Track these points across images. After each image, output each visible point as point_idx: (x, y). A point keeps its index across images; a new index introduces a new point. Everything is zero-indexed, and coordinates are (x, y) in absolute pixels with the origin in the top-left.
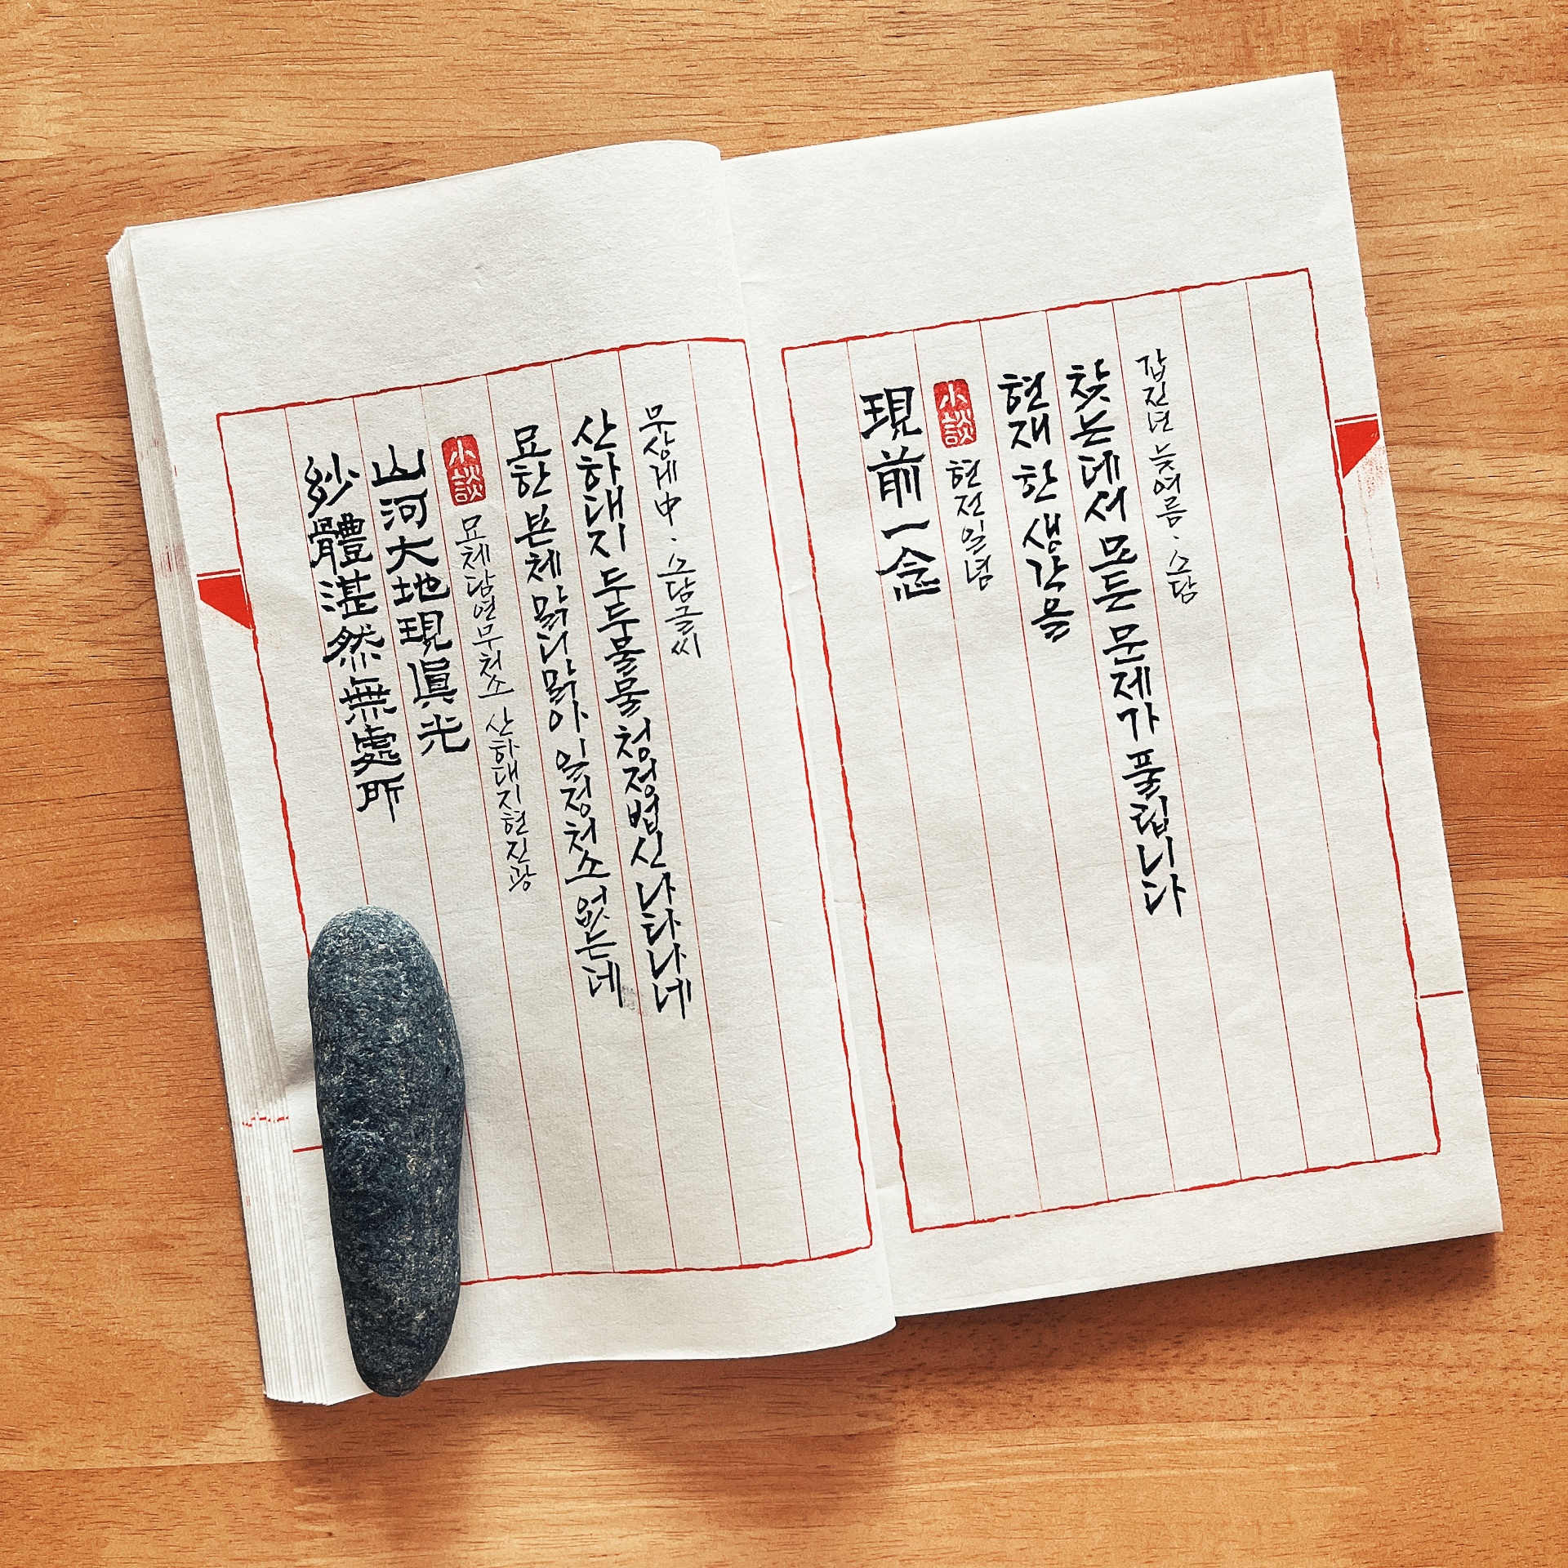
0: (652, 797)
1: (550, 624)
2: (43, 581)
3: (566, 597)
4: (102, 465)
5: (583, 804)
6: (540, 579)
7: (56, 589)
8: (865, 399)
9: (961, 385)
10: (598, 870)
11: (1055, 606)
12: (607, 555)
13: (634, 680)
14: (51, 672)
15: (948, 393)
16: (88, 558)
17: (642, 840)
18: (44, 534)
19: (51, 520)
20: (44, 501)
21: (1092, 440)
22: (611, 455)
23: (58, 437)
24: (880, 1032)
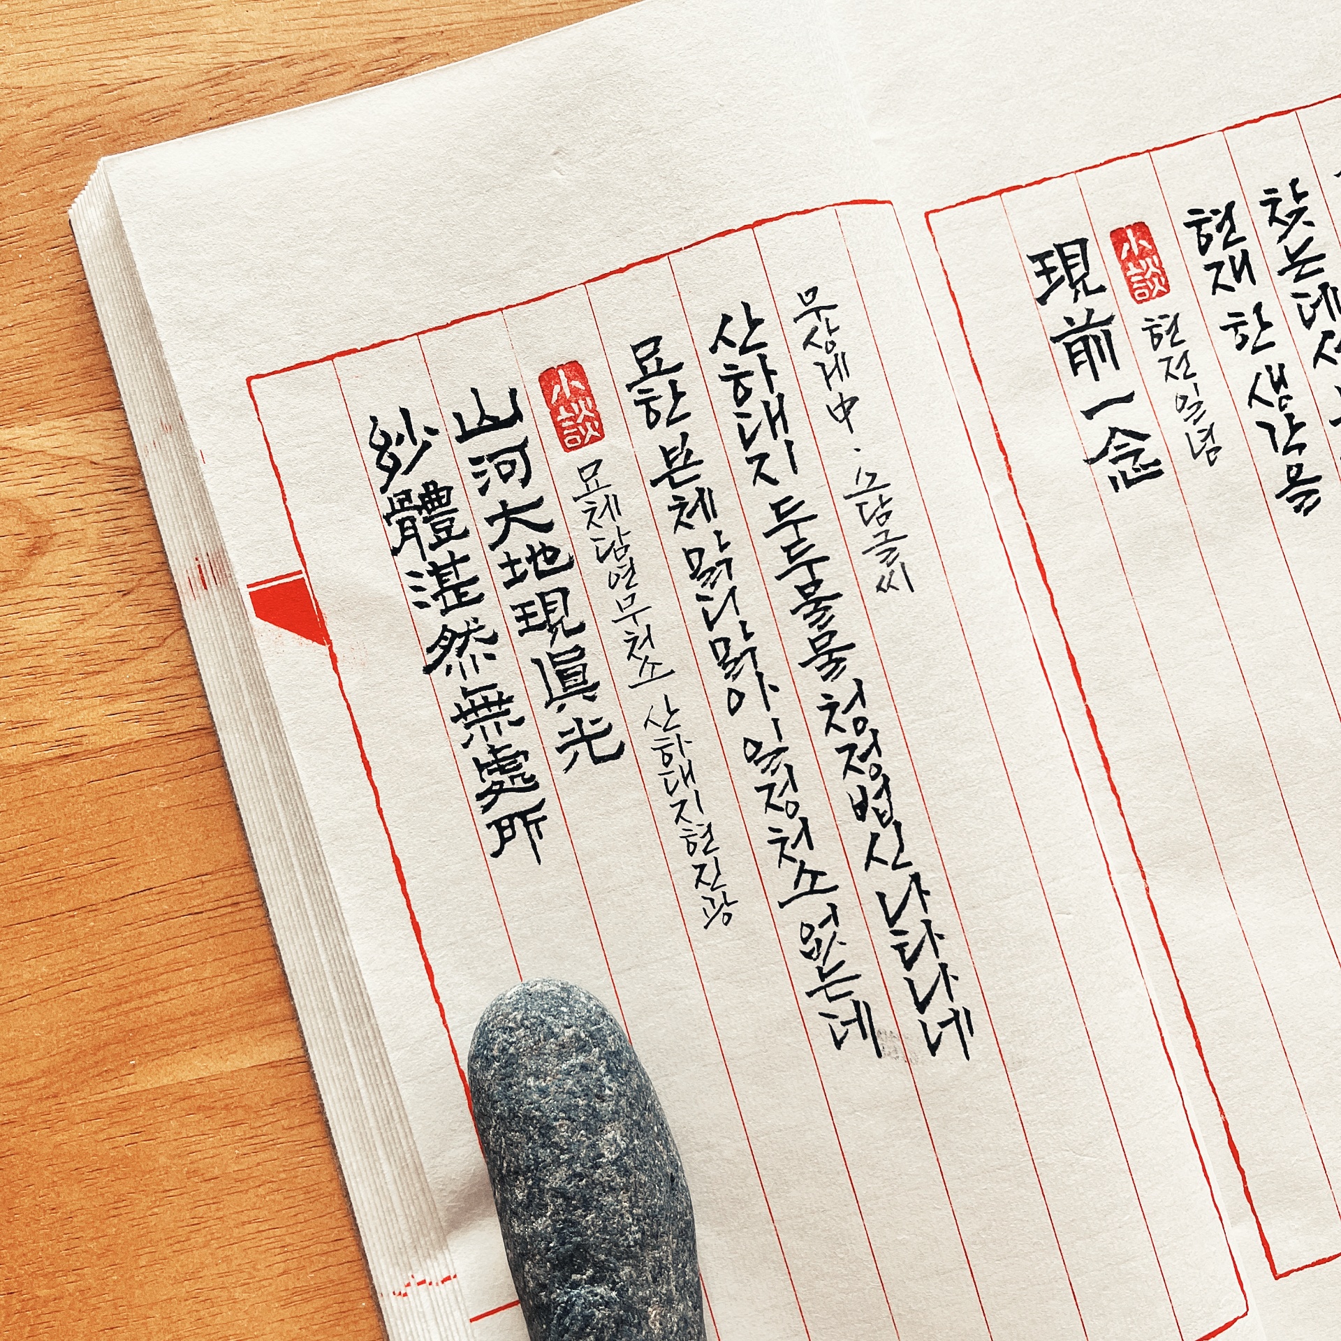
0: (880, 780)
1: (711, 581)
2: (35, 628)
3: (728, 544)
4: (92, 472)
5: (788, 802)
6: (690, 527)
7: (53, 636)
8: (1033, 259)
9: (1141, 229)
10: (821, 883)
11: (1299, 472)
12: (774, 482)
13: (832, 634)
14: (59, 743)
15: (1128, 240)
16: (88, 590)
17: (875, 837)
18: (28, 569)
19: (35, 550)
20: (23, 528)
21: (1302, 273)
22: (763, 358)
23: (32, 445)
24: (1190, 1030)
